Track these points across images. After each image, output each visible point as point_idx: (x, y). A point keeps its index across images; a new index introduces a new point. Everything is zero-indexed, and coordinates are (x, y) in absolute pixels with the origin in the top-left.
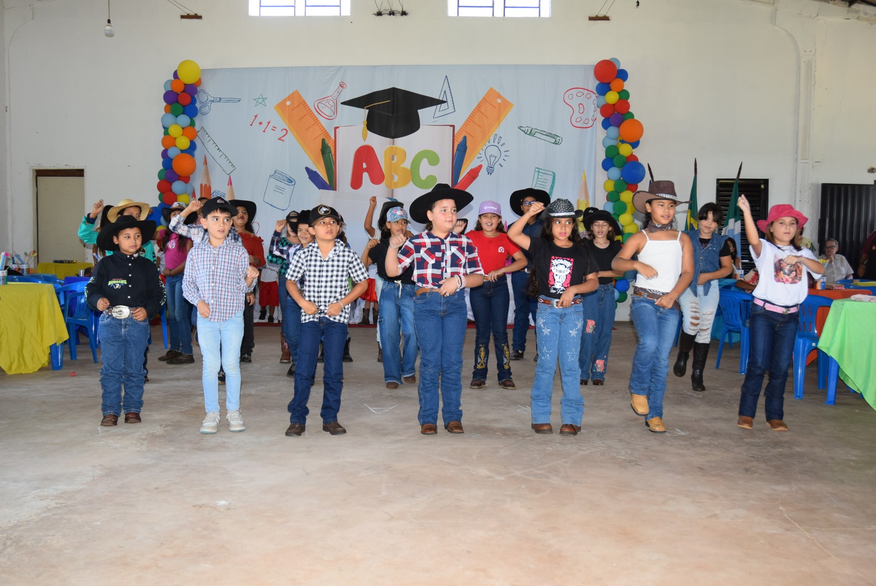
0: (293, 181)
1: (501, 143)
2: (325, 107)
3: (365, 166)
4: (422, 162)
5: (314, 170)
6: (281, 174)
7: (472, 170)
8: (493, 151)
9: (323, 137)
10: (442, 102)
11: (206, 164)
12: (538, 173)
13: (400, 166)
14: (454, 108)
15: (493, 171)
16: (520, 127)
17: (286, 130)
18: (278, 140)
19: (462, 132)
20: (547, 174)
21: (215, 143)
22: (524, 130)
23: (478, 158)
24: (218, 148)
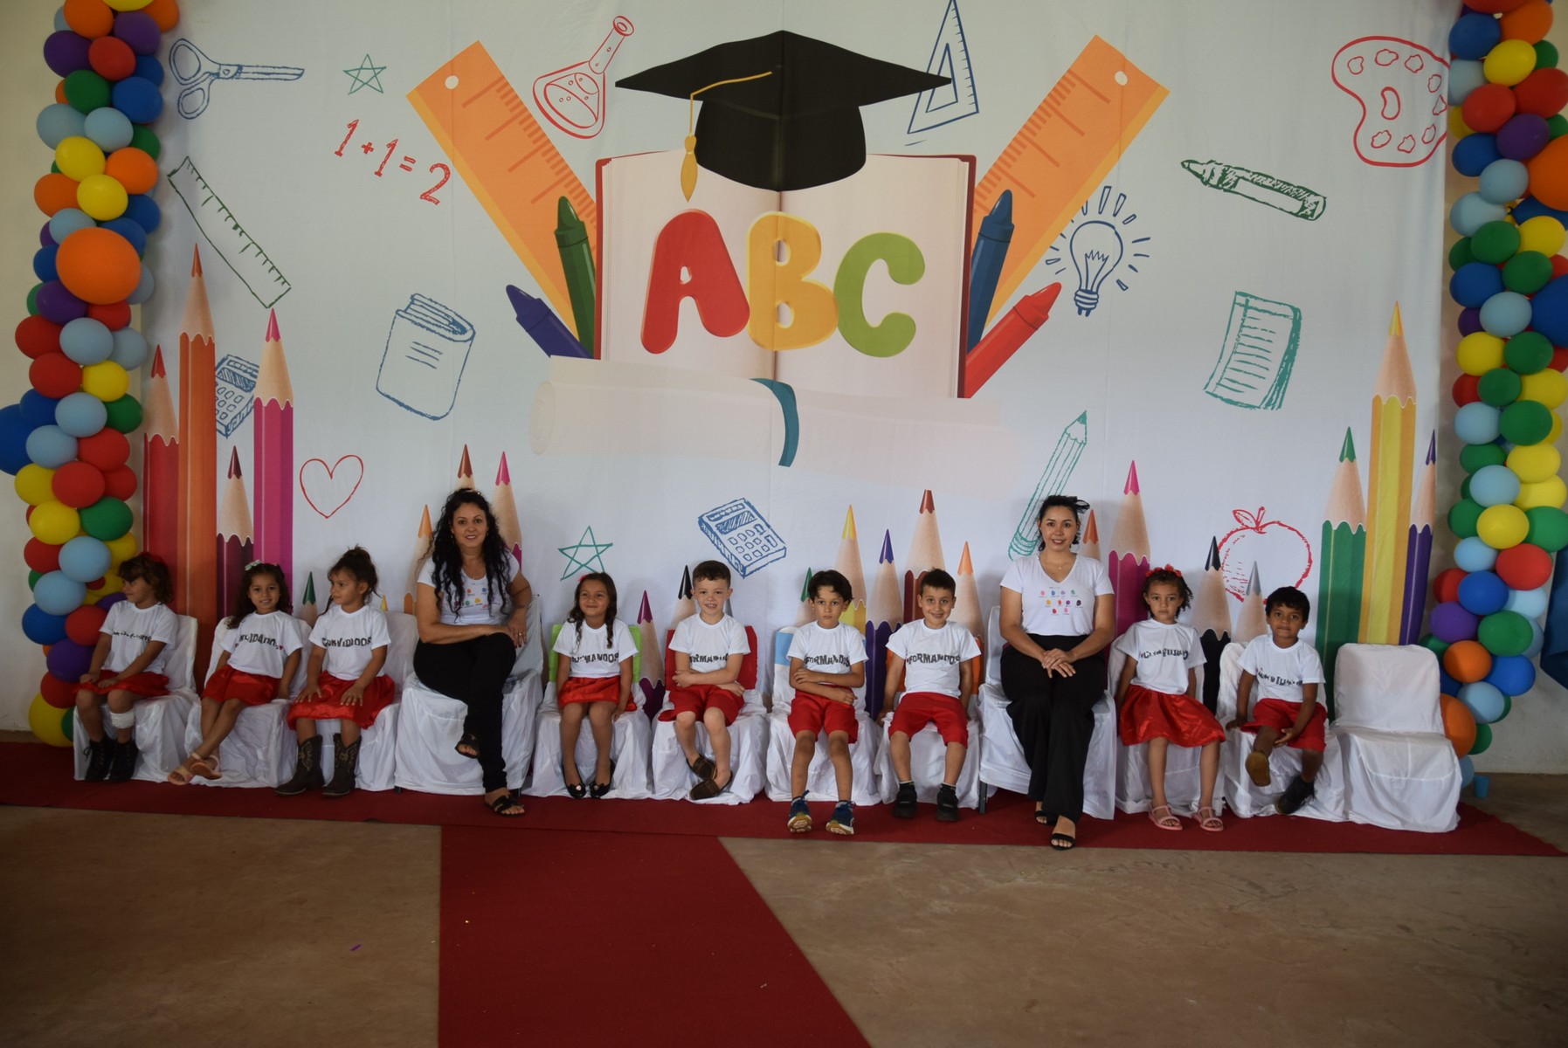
0: (468, 327)
1: (1123, 215)
2: (569, 99)
3: (685, 276)
4: (870, 270)
5: (535, 297)
6: (431, 305)
7: (1026, 298)
8: (1096, 239)
9: (561, 191)
10: (938, 81)
11: (200, 271)
12: (1243, 308)
13: (801, 278)
14: (976, 102)
15: (1095, 304)
16: (1187, 161)
17: (444, 169)
18: (421, 198)
19: (999, 179)
20: (1275, 314)
21: (224, 207)
22: (1201, 173)
23: (1047, 261)
24: (235, 223)
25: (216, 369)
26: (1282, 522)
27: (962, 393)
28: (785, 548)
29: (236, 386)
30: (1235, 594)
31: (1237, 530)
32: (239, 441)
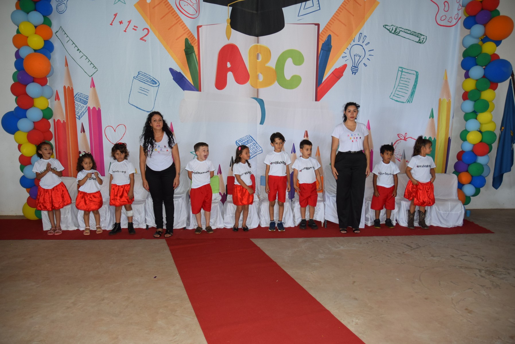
0: (157, 82)
1: (365, 42)
2: (188, 6)
3: (229, 65)
4: (287, 62)
5: (179, 71)
6: (145, 75)
7: (336, 69)
8: (357, 50)
9: (186, 36)
11: (67, 65)
12: (401, 72)
13: (265, 65)
14: (319, 6)
15: (357, 71)
16: (385, 25)
17: (147, 30)
18: (140, 39)
19: (327, 31)
20: (410, 74)
21: (74, 43)
22: (389, 29)
23: (342, 57)
24: (78, 49)
25: (74, 97)
26: (412, 137)
27: (316, 100)
28: (262, 150)
29: (81, 103)
30: (398, 159)
31: (399, 140)
32: (84, 121)
